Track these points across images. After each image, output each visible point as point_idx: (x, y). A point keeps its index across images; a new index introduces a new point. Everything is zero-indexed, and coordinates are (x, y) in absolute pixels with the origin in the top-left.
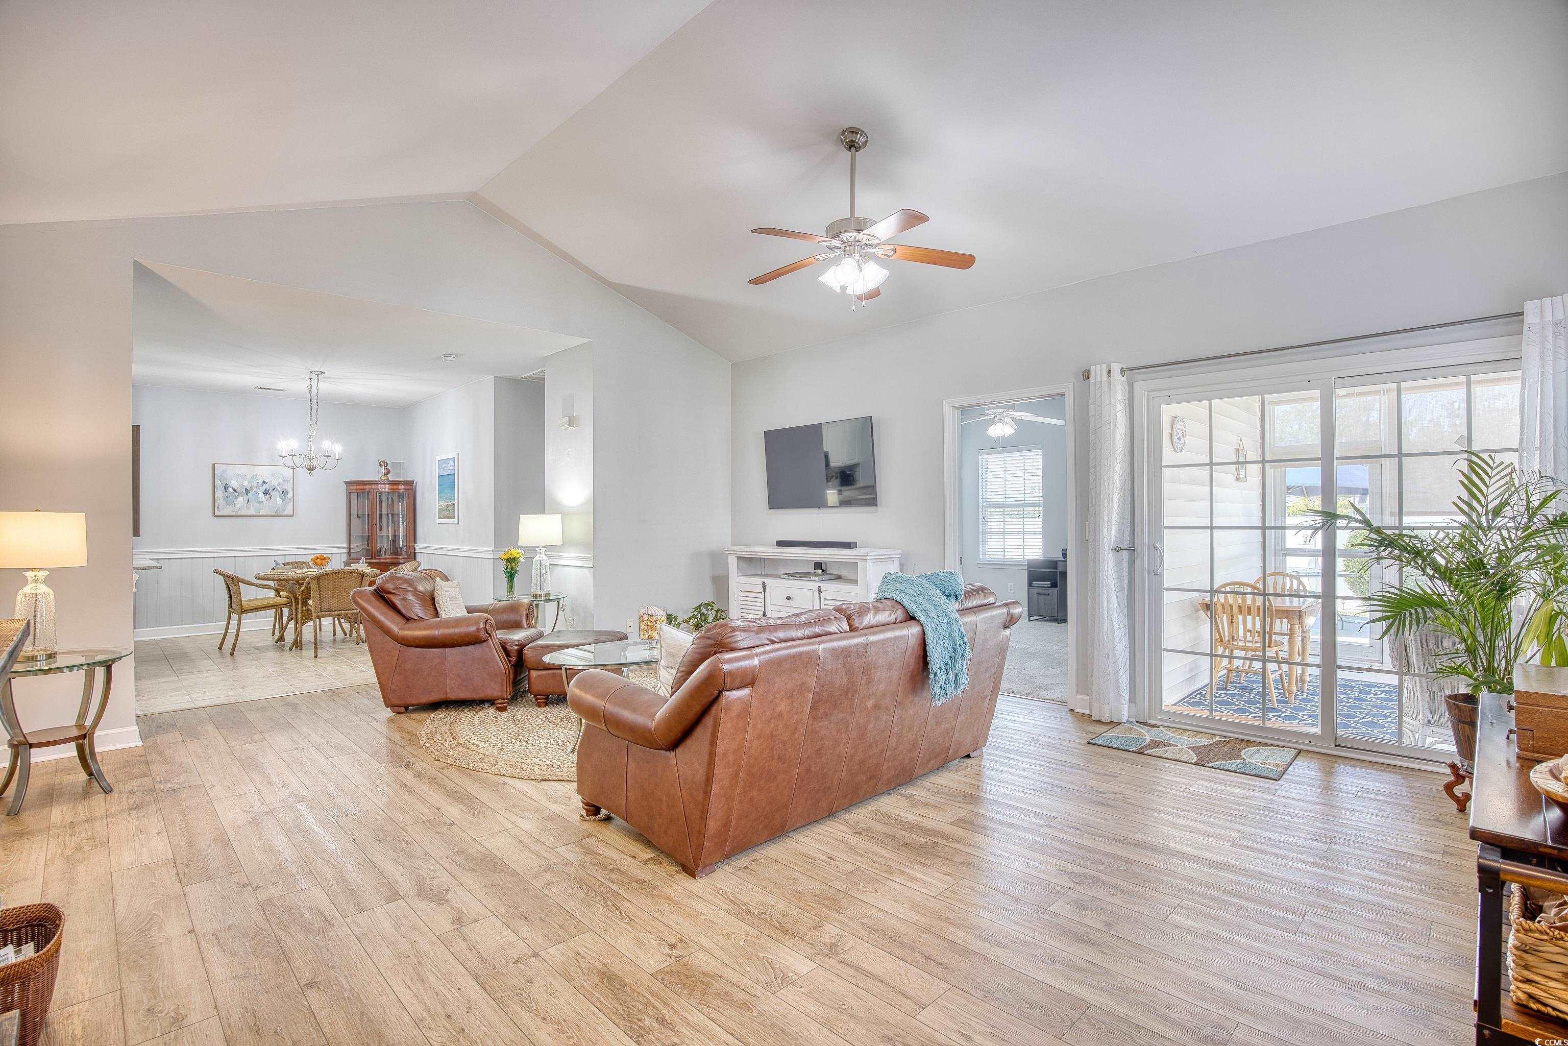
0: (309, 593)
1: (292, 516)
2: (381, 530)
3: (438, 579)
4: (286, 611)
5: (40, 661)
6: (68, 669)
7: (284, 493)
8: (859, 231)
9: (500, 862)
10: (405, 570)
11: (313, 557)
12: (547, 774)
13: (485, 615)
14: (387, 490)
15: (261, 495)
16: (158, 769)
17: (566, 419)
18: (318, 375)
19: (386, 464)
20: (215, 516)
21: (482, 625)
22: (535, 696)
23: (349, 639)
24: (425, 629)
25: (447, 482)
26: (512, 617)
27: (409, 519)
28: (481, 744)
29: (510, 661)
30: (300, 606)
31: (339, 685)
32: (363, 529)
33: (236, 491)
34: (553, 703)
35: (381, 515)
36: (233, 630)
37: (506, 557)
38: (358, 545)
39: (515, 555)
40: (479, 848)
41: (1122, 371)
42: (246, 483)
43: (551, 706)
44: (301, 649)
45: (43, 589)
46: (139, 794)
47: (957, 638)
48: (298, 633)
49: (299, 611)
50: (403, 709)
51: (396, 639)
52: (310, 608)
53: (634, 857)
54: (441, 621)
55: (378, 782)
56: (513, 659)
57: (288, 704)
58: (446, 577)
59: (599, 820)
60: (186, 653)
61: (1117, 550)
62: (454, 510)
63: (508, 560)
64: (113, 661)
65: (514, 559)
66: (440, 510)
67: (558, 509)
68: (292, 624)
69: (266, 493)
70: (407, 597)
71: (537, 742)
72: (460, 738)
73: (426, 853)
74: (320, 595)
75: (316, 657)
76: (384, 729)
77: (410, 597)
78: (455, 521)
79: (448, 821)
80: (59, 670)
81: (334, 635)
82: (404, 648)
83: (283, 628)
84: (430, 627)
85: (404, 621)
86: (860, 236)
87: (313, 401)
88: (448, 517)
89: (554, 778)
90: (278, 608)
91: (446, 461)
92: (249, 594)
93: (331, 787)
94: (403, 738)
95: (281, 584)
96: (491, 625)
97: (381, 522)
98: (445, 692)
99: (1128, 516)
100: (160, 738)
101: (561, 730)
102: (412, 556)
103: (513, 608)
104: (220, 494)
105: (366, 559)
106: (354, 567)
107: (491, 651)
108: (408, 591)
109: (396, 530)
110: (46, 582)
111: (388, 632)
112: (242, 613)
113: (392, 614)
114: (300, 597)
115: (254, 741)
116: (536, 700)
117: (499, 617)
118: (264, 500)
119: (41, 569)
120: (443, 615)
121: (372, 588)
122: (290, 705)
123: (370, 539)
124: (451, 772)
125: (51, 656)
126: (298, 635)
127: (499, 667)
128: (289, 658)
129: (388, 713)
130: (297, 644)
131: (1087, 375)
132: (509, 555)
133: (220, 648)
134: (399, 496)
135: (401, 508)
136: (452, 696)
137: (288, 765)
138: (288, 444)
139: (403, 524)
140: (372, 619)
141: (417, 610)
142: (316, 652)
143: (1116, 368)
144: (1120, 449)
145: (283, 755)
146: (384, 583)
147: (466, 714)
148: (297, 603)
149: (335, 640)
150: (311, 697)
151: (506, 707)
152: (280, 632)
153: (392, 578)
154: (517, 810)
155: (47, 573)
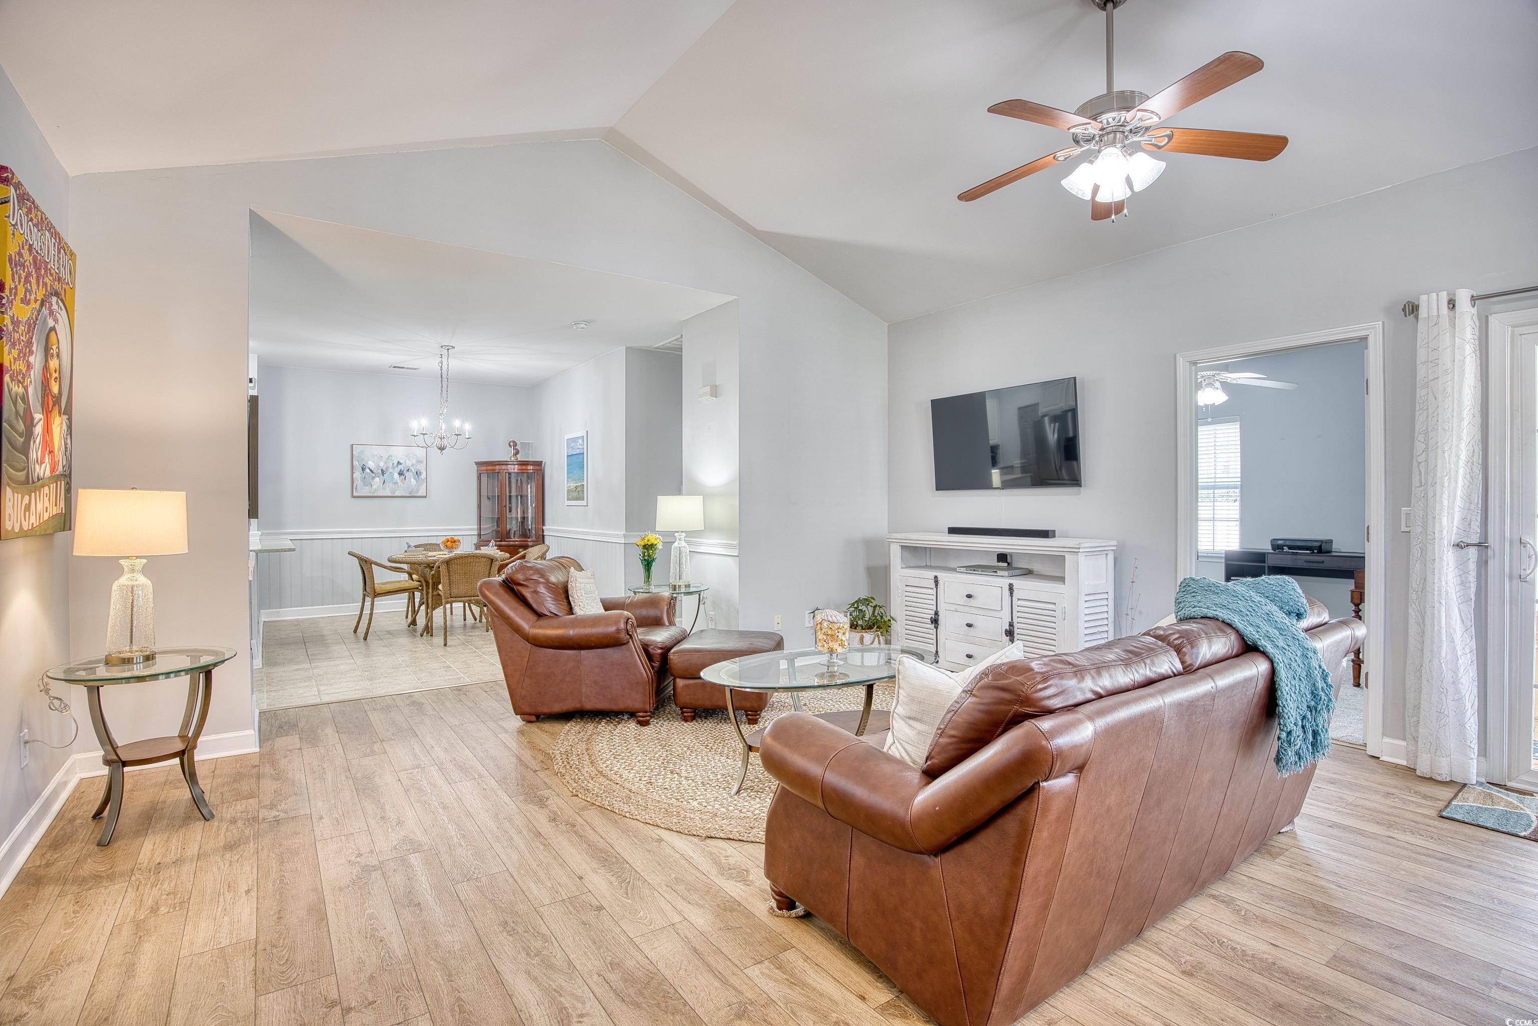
0: (439, 577)
1: (425, 497)
2: (510, 511)
3: (572, 569)
4: (418, 595)
5: (137, 663)
6: (164, 676)
7: (418, 473)
8: (1128, 109)
9: (672, 991)
10: (533, 553)
11: (444, 539)
12: (713, 827)
13: (626, 613)
14: (516, 470)
15: (396, 475)
16: (268, 786)
17: (708, 389)
18: (448, 349)
19: (515, 444)
20: (353, 497)
21: (622, 626)
22: (681, 709)
23: (479, 625)
24: (559, 627)
25: (576, 462)
26: (652, 612)
27: (537, 500)
28: (625, 774)
29: (653, 667)
30: (430, 591)
31: (467, 681)
32: (493, 511)
33: (372, 472)
34: (700, 717)
35: (510, 496)
36: (367, 611)
37: (643, 543)
38: (488, 527)
39: (653, 541)
40: (640, 958)
41: (1473, 299)
42: (382, 464)
43: (699, 721)
44: (432, 636)
45: (142, 580)
46: (240, 824)
47: (1318, 679)
48: (429, 619)
49: (430, 596)
50: (534, 718)
51: (527, 638)
52: (440, 592)
53: (863, 998)
54: (576, 619)
55: (507, 825)
56: (656, 664)
57: (414, 703)
58: (579, 565)
59: (796, 917)
60: (323, 636)
61: (1459, 546)
62: (583, 491)
63: (645, 547)
64: (215, 665)
65: (652, 546)
66: (569, 491)
67: (697, 490)
68: (423, 607)
69: (401, 474)
70: (538, 589)
71: (692, 775)
72: (600, 762)
73: (570, 963)
74: (449, 579)
75: (445, 645)
76: (513, 744)
77: (542, 589)
78: (584, 503)
79: (595, 903)
80: (155, 677)
81: (465, 620)
82: (535, 649)
83: (415, 613)
84: (564, 626)
85: (534, 618)
86: (1129, 115)
87: (444, 379)
88: (577, 499)
89: (722, 835)
90: (411, 591)
91: (575, 440)
92: (382, 577)
93: (452, 829)
94: (534, 758)
95: (415, 567)
96: (632, 625)
97: (510, 503)
98: (581, 701)
99: (1477, 498)
100: (281, 742)
101: (717, 757)
102: (541, 539)
103: (653, 602)
104: (358, 474)
105: (496, 541)
106: (484, 550)
107: (632, 655)
108: (539, 583)
109: (524, 512)
110: (145, 571)
111: (517, 630)
112: (375, 596)
113: (522, 609)
114: (430, 581)
115: (373, 753)
116: (683, 713)
117: (638, 612)
118: (399, 481)
119: (137, 557)
120: (579, 611)
121: (499, 579)
122: (414, 702)
123: (500, 520)
124: (593, 816)
125: (149, 658)
126: (429, 621)
127: (642, 674)
128: (421, 644)
129: (517, 722)
130: (428, 630)
131: (1412, 309)
132: (646, 541)
133: (355, 631)
134: (528, 477)
135: (530, 490)
136: (589, 705)
137: (407, 791)
138: (419, 423)
139: (531, 505)
140: (500, 615)
141: (550, 605)
142: (445, 639)
143: (1463, 297)
144: (1469, 408)
145: (403, 775)
146: (513, 573)
147: (604, 728)
148: (427, 586)
149: (465, 625)
150: (438, 694)
151: (649, 720)
152: (412, 616)
153: (522, 568)
154: (681, 888)
155: (145, 561)
